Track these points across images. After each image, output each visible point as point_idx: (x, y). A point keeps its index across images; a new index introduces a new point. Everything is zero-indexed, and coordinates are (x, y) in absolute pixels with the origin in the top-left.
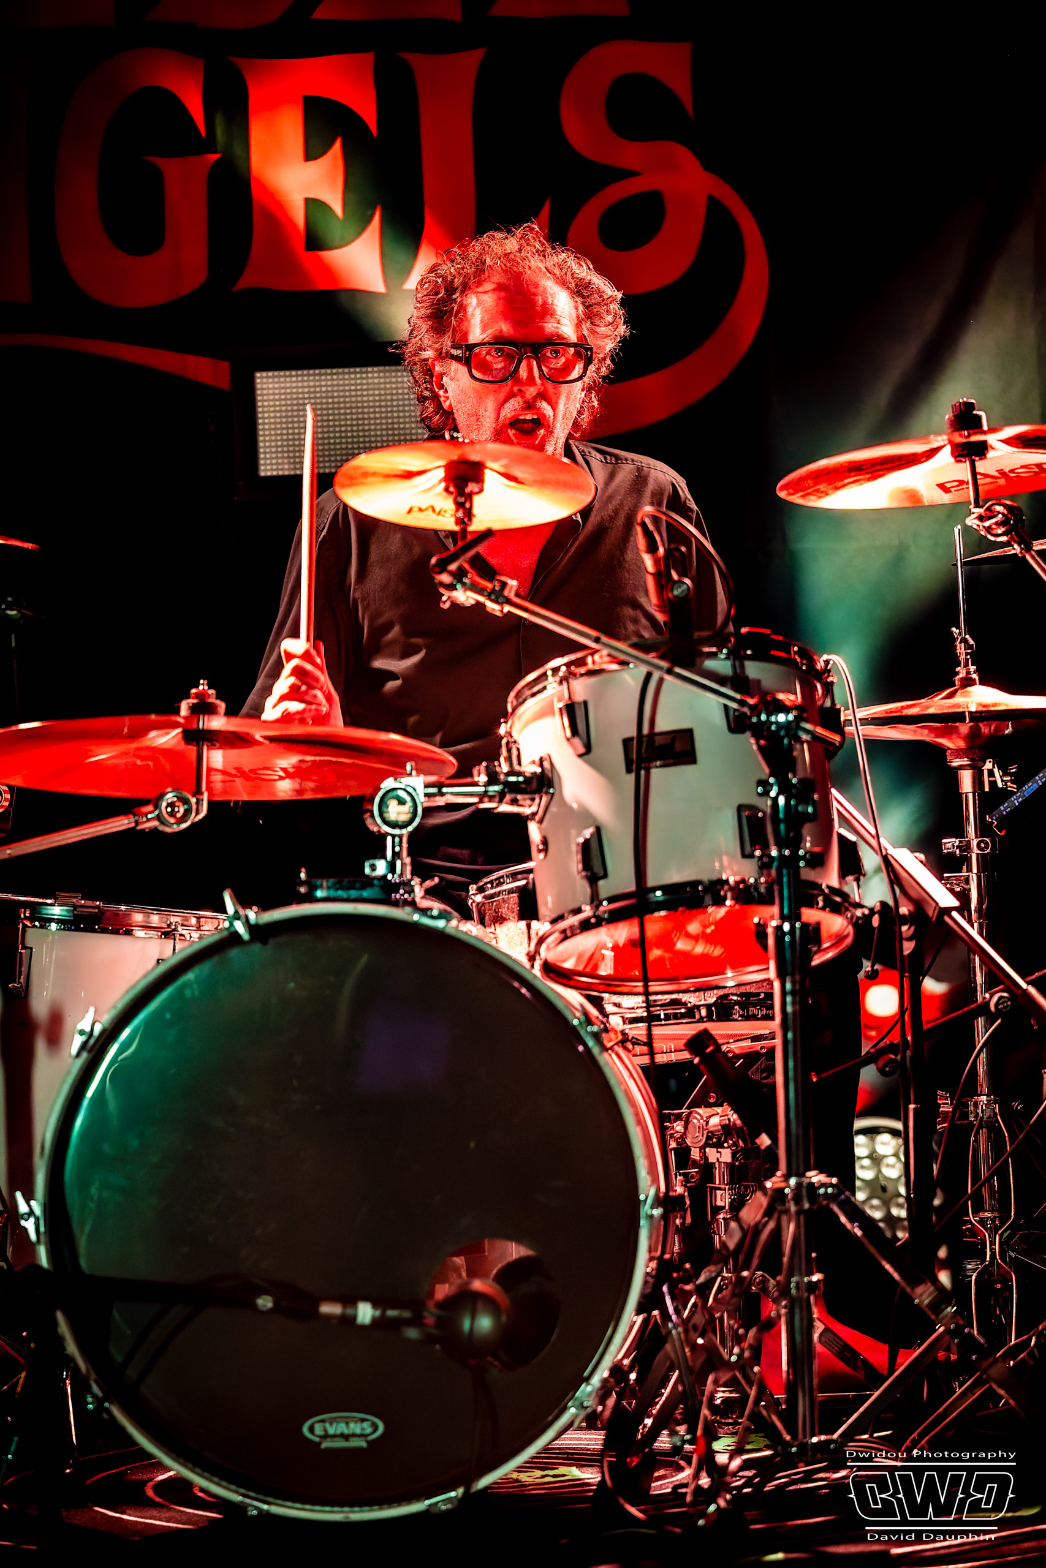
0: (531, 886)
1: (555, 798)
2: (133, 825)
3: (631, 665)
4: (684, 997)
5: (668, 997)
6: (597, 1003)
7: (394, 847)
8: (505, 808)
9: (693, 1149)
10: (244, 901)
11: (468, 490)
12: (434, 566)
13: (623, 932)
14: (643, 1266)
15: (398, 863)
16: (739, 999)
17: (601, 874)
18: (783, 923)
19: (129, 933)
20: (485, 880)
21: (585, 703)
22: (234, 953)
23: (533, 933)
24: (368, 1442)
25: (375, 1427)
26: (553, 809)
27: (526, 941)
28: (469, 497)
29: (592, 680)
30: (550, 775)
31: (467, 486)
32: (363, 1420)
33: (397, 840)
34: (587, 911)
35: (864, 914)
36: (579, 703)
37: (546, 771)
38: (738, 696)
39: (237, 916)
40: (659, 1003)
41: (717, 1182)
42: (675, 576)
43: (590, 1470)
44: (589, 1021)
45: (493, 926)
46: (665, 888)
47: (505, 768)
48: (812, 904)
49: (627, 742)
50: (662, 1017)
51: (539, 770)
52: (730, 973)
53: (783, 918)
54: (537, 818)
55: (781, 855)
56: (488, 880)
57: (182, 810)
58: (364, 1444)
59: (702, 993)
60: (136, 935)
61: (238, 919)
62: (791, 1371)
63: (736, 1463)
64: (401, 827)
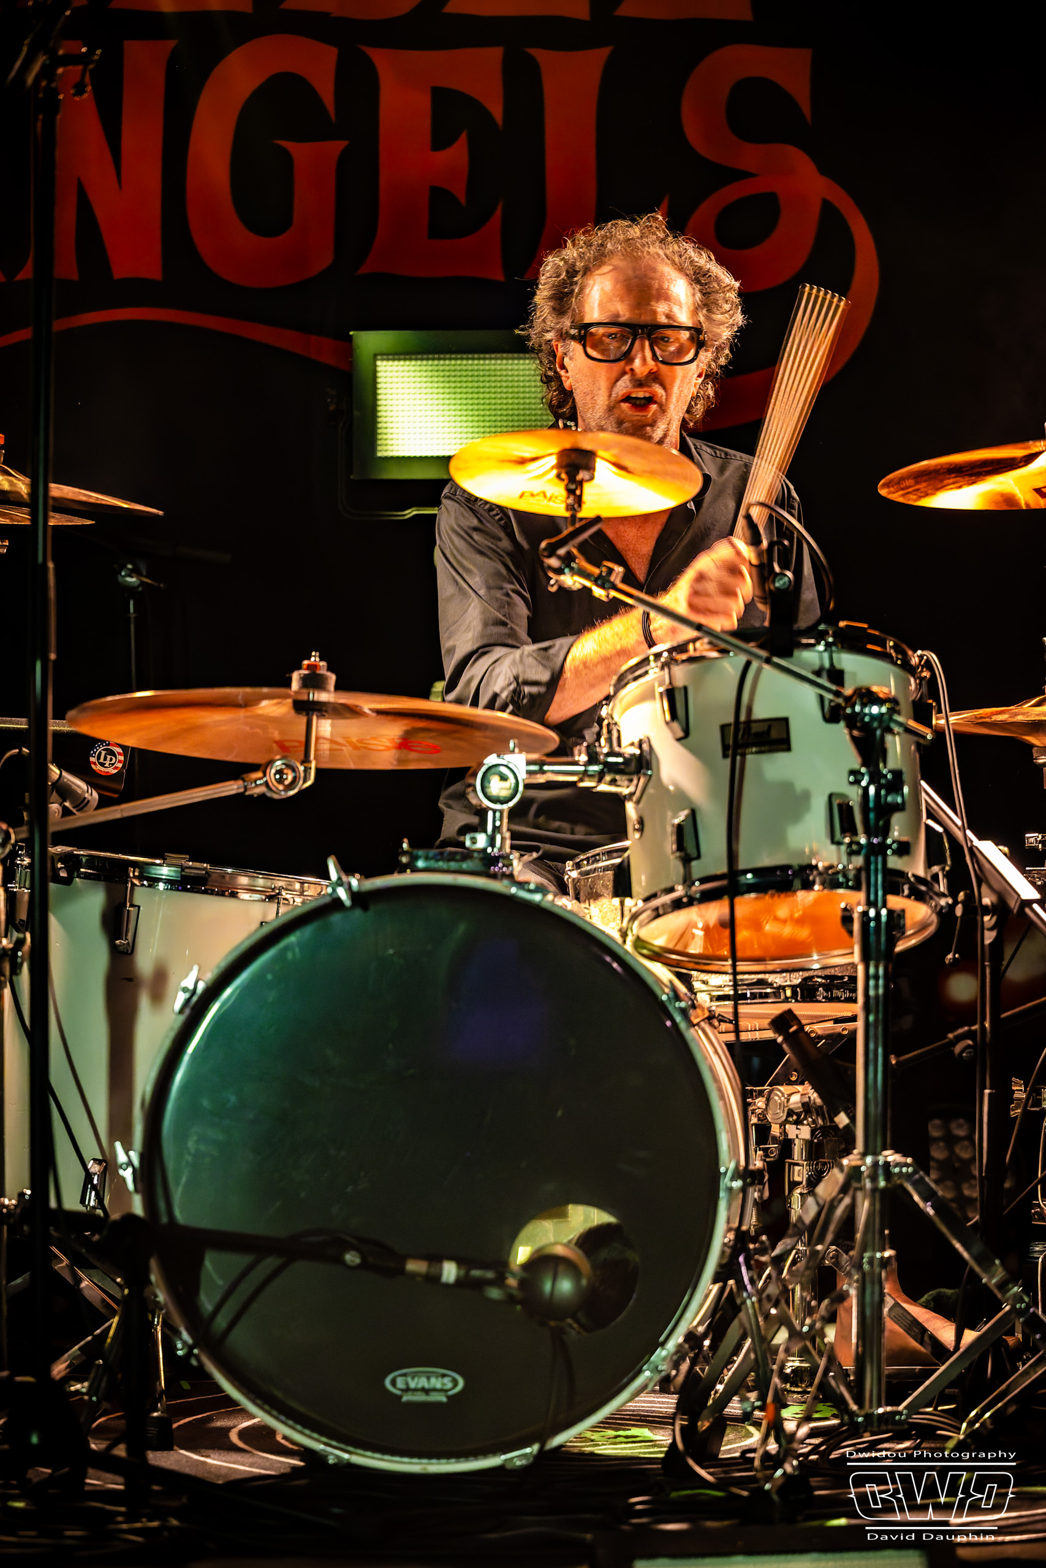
0: (626, 864)
1: (653, 779)
2: (242, 790)
3: (731, 654)
4: (770, 978)
5: (755, 977)
6: (686, 979)
7: (494, 821)
8: (603, 787)
9: (773, 1125)
10: (347, 868)
11: (579, 477)
12: (545, 549)
13: (715, 911)
14: (721, 1237)
15: (498, 838)
16: (823, 981)
17: (695, 854)
18: (870, 908)
19: (234, 895)
20: (582, 857)
21: (685, 688)
22: (336, 918)
23: (626, 909)
24: (448, 1397)
25: (455, 1383)
26: (650, 790)
27: (619, 917)
28: (581, 483)
29: (693, 666)
30: (648, 757)
31: (578, 473)
32: (444, 1376)
33: (498, 814)
34: (680, 891)
35: (947, 903)
36: (679, 689)
37: (645, 754)
38: (834, 688)
39: (340, 882)
40: (746, 982)
41: (796, 1158)
42: (777, 569)
43: (661, 1432)
44: (677, 997)
45: (587, 902)
46: (753, 871)
47: (605, 750)
48: (896, 891)
49: (724, 728)
50: (748, 995)
51: (638, 752)
52: (815, 957)
53: (870, 903)
54: (635, 798)
55: (869, 843)
56: (585, 857)
57: (290, 778)
58: (444, 1399)
59: (788, 974)
60: (241, 898)
61: (341, 885)
62: (860, 1343)
63: (804, 1431)
64: (502, 803)
